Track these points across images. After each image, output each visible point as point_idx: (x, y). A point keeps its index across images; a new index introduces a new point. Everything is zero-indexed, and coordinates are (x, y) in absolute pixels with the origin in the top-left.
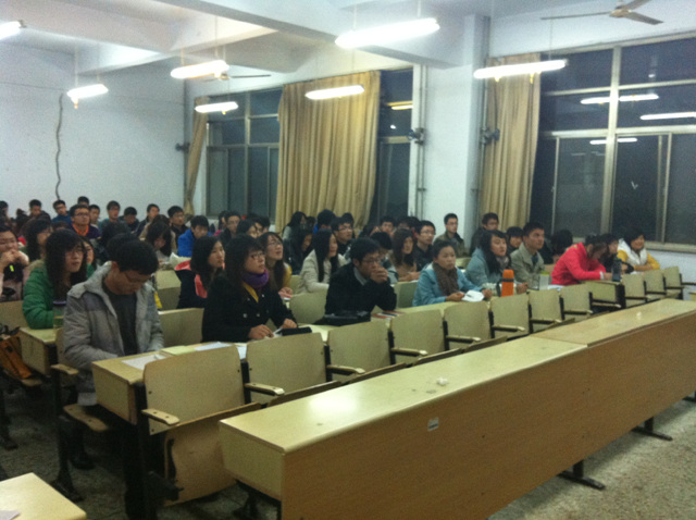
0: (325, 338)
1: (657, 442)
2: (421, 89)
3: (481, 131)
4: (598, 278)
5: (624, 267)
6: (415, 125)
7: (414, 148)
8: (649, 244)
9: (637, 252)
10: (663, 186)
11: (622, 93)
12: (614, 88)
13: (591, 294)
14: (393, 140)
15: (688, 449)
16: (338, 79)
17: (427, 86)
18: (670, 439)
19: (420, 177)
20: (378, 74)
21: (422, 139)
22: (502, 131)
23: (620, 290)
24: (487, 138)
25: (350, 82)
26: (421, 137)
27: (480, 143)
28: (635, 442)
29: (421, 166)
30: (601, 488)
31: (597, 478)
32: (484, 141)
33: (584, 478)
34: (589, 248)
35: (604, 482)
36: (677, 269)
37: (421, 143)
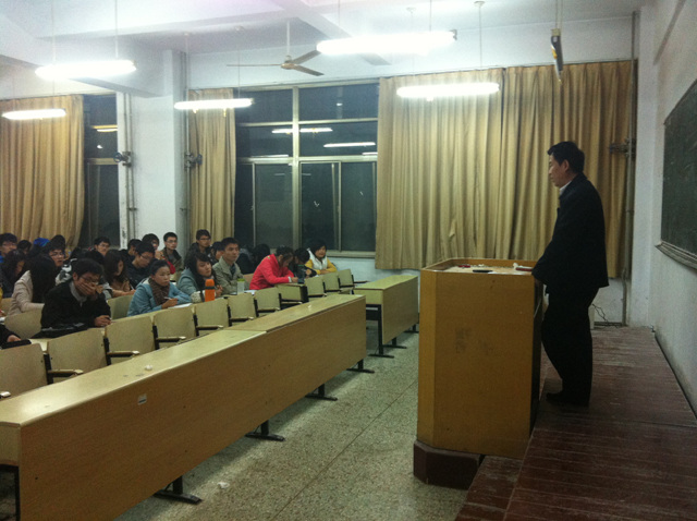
0: (44, 348)
1: (327, 403)
2: (125, 115)
3: (186, 155)
4: (287, 281)
5: (309, 272)
6: (121, 149)
7: (122, 170)
8: (329, 253)
9: (320, 259)
10: (337, 204)
11: (301, 126)
12: (295, 122)
13: (280, 295)
14: (100, 161)
15: (348, 404)
16: (38, 100)
17: (131, 112)
18: (336, 399)
19: (131, 198)
20: (81, 98)
21: (129, 161)
22: (204, 157)
23: (304, 290)
24: (191, 163)
25: (52, 105)
26: (129, 160)
27: (186, 167)
28: (311, 405)
29: (130, 188)
30: (282, 440)
31: (280, 433)
32: (189, 165)
33: (269, 435)
34: (280, 258)
35: (284, 436)
36: (349, 270)
37: (129, 166)
